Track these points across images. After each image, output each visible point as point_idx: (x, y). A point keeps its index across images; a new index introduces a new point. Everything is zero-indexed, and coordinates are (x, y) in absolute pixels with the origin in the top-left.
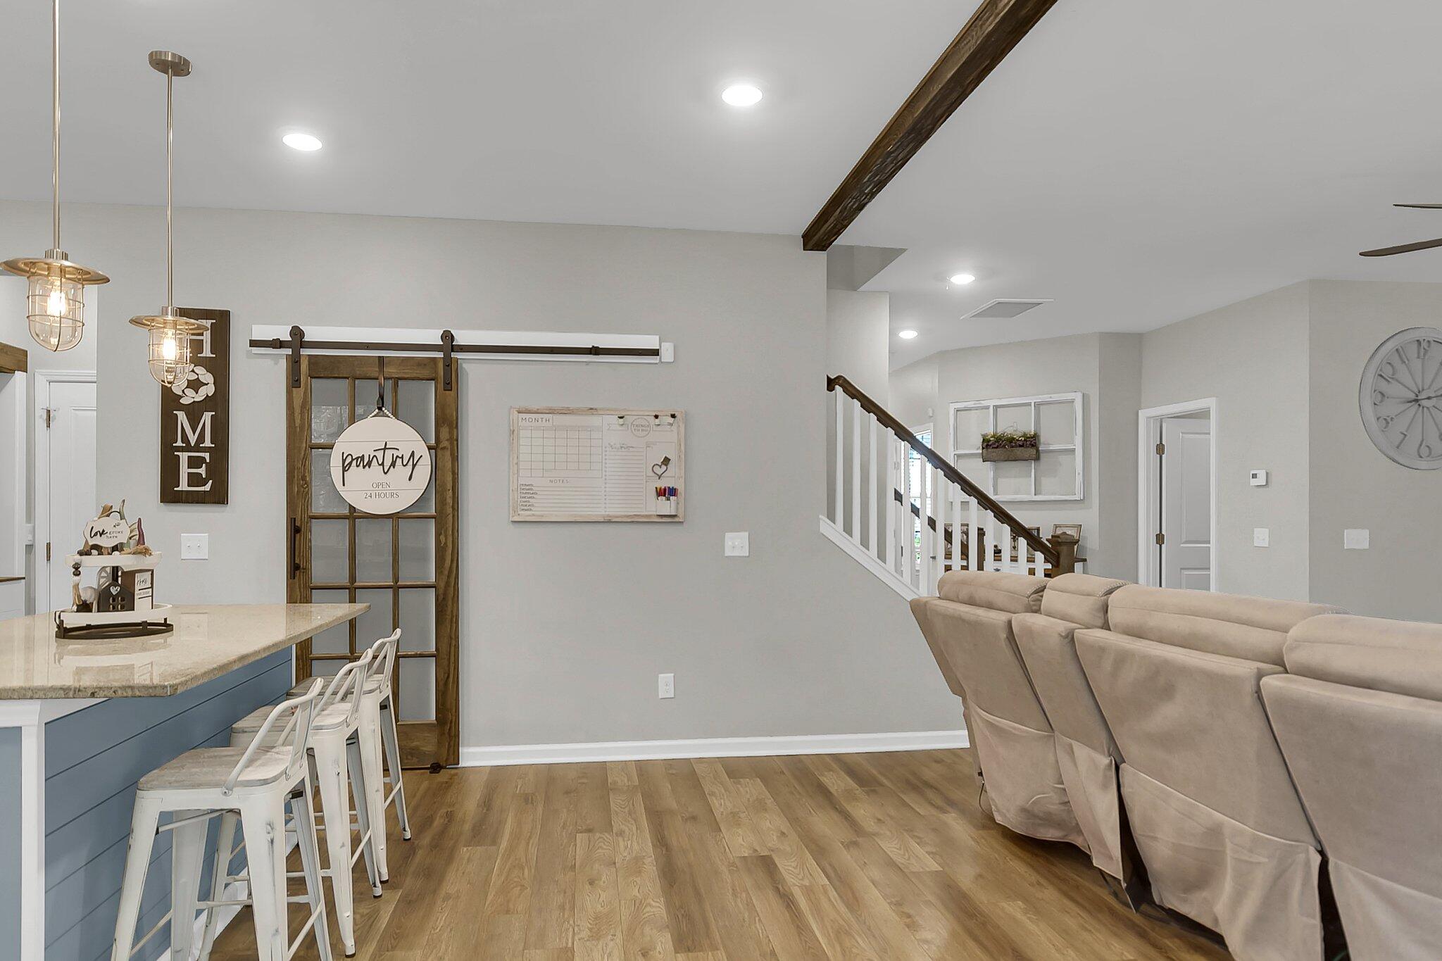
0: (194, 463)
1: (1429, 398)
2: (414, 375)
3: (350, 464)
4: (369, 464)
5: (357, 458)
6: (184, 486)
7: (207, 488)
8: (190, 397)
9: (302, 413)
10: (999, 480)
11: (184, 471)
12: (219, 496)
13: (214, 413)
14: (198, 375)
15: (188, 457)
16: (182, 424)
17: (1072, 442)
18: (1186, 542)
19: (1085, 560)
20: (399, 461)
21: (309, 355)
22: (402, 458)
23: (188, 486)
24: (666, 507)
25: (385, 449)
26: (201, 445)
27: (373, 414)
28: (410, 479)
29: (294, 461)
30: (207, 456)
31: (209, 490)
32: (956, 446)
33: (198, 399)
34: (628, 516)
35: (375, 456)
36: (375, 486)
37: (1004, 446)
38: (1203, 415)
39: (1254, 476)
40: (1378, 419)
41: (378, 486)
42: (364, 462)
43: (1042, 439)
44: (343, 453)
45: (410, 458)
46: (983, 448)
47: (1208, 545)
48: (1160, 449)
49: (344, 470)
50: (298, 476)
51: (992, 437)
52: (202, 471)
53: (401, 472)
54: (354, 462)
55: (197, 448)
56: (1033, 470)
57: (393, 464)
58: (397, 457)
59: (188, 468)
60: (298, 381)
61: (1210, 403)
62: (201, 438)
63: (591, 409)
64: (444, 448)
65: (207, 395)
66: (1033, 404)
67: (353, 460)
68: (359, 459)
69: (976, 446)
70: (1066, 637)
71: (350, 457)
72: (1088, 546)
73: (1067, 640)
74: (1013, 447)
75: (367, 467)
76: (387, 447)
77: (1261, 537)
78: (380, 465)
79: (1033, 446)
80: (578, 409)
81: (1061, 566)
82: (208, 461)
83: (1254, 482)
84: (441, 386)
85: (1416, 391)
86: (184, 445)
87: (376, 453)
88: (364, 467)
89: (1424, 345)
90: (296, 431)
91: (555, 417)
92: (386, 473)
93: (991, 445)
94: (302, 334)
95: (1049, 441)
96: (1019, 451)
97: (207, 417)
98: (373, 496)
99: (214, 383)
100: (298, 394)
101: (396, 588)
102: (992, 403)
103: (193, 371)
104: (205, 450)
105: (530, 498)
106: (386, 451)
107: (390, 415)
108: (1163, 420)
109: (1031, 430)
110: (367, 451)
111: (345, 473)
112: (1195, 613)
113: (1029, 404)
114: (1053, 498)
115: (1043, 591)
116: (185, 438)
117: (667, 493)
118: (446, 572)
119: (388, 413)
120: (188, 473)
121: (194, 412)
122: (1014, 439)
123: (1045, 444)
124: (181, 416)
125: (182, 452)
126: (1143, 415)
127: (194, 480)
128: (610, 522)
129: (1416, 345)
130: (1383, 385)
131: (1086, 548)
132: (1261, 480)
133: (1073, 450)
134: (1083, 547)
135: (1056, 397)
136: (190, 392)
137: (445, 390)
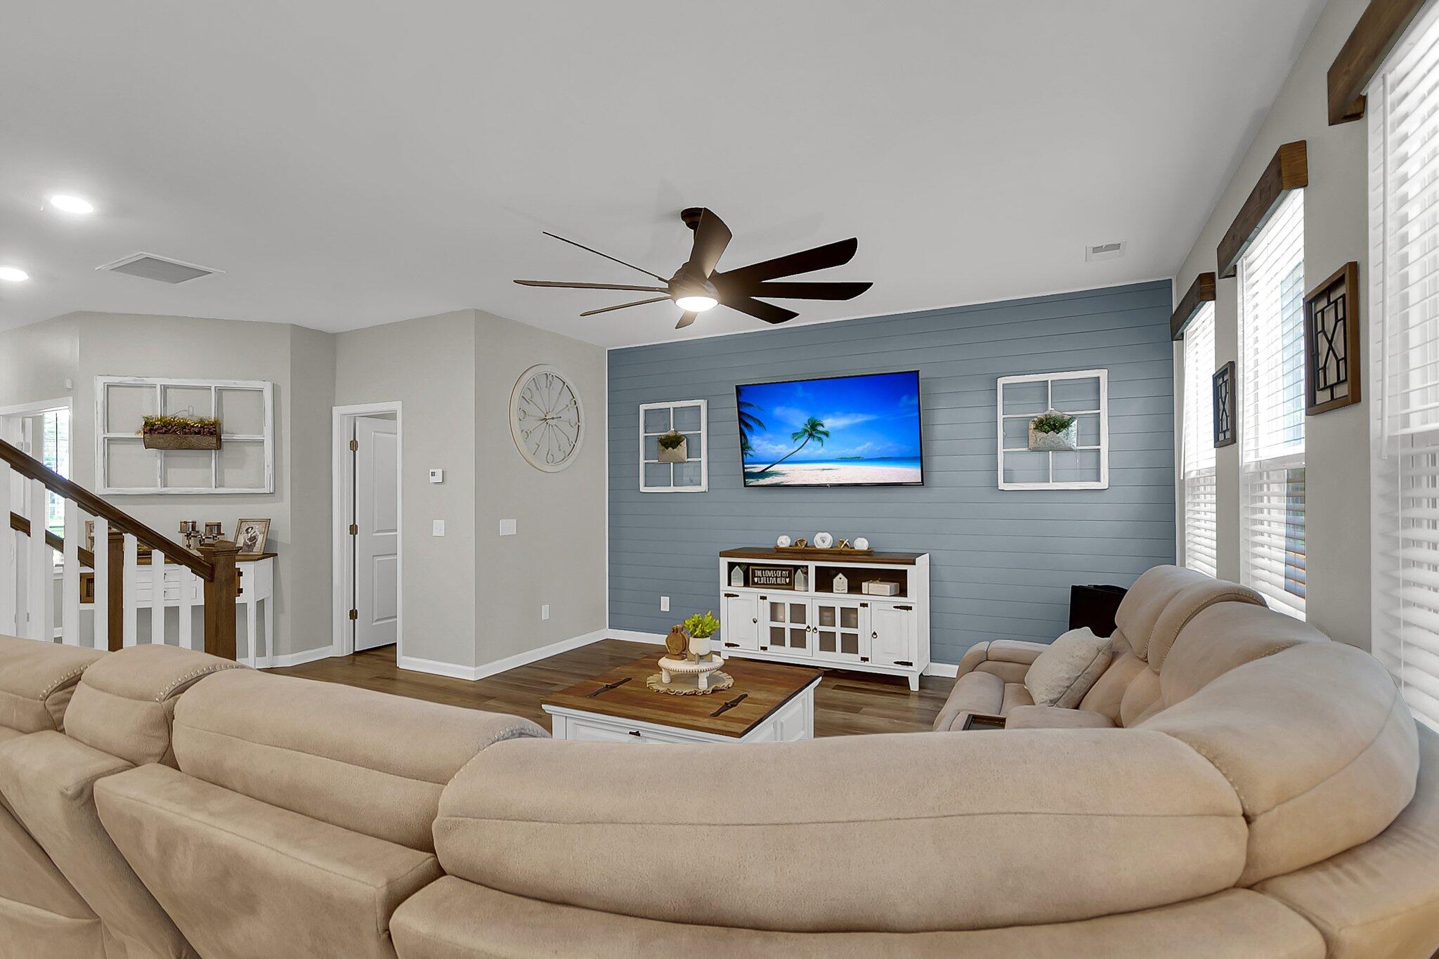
1: (553, 418)
10: (169, 470)
17: (261, 433)
18: (377, 532)
19: (276, 555)
32: (108, 426)
37: (175, 432)
38: (390, 416)
39: (433, 474)
40: (522, 431)
43: (225, 427)
46: (145, 433)
47: (395, 533)
48: (354, 445)
51: (158, 420)
56: (213, 461)
61: (396, 406)
66: (213, 389)
69: (134, 429)
70: (80, 793)
72: (278, 540)
73: (78, 803)
74: (186, 433)
77: (439, 528)
79: (212, 434)
81: (215, 580)
83: (433, 479)
85: (545, 412)
89: (550, 377)
93: (156, 430)
95: (233, 430)
96: (194, 439)
102: (159, 382)
108: (357, 418)
109: (211, 416)
112: (300, 745)
113: (210, 389)
114: (237, 490)
115: (75, 683)
122: (187, 425)
123: (228, 433)
126: (337, 411)
129: (545, 376)
130: (526, 407)
131: (277, 542)
132: (439, 478)
133: (262, 442)
134: (274, 541)
135: (240, 384)
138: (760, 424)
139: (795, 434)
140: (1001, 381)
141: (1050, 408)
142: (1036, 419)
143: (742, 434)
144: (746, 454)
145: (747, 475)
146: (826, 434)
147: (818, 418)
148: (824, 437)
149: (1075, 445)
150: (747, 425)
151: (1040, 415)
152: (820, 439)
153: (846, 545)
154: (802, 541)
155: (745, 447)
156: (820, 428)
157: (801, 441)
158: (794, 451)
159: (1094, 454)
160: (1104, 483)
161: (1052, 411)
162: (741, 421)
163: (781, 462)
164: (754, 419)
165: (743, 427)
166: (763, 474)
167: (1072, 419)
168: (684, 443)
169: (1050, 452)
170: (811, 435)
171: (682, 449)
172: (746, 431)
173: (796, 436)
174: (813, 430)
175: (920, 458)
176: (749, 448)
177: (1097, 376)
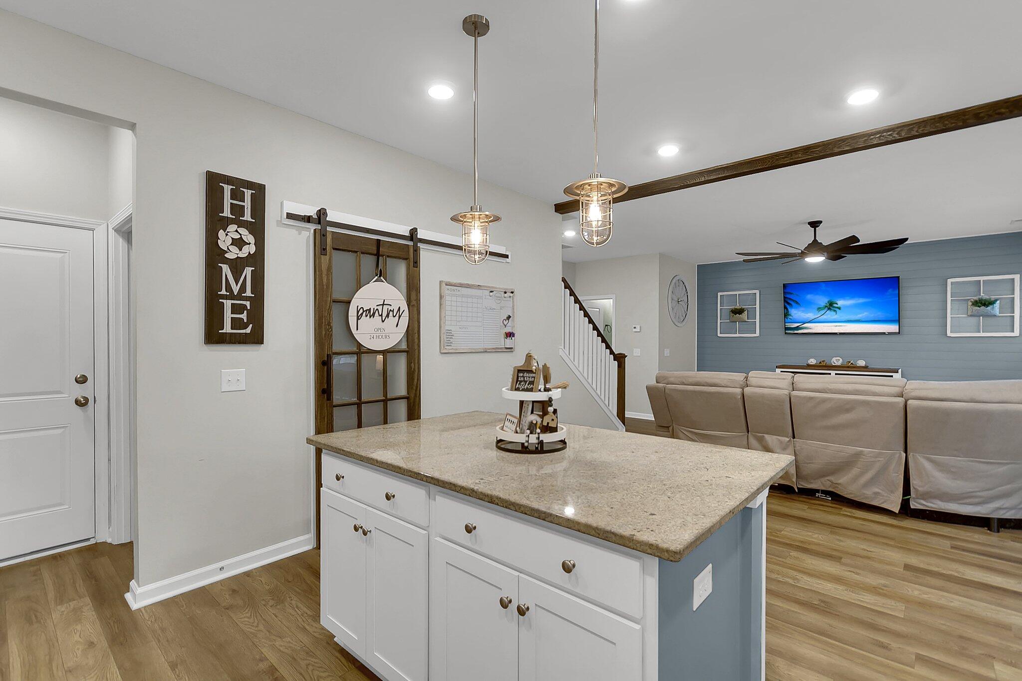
0: (236, 309)
1: (681, 301)
2: (397, 255)
3: (362, 314)
4: (374, 314)
5: (366, 310)
6: (227, 329)
7: (248, 330)
8: (233, 253)
9: (327, 275)
11: (228, 316)
12: (257, 338)
13: (254, 269)
14: (241, 235)
15: (232, 304)
16: (226, 276)
20: (391, 313)
21: (332, 231)
22: (393, 311)
23: (232, 329)
24: (509, 342)
25: (383, 305)
26: (243, 295)
27: (374, 280)
28: (397, 326)
29: (322, 311)
30: (248, 304)
31: (249, 332)
33: (241, 255)
34: (493, 349)
35: (377, 309)
36: (376, 330)
39: (635, 328)
40: (672, 308)
41: (378, 330)
42: (370, 313)
44: (358, 306)
45: (397, 312)
49: (358, 319)
50: (325, 322)
52: (244, 316)
53: (392, 321)
54: (365, 313)
55: (239, 297)
57: (388, 316)
58: (390, 310)
59: (232, 314)
60: (325, 249)
61: (612, 297)
62: (243, 289)
63: (479, 285)
64: (414, 305)
65: (249, 253)
67: (364, 311)
68: (368, 311)
71: (361, 310)
75: (372, 317)
76: (385, 303)
77: (638, 352)
78: (380, 316)
80: (473, 285)
82: (249, 308)
83: (635, 330)
84: (412, 264)
85: (678, 298)
86: (228, 294)
87: (378, 307)
88: (370, 317)
89: (680, 281)
90: (323, 288)
91: (463, 289)
92: (383, 321)
94: (325, 214)
97: (248, 271)
98: (375, 337)
99: (254, 244)
100: (325, 260)
101: (385, 401)
103: (237, 231)
104: (247, 299)
105: (450, 338)
106: (384, 306)
107: (384, 281)
110: (372, 305)
111: (359, 321)
115: (747, 378)
116: (229, 288)
117: (510, 335)
118: (415, 388)
119: (383, 279)
120: (231, 318)
121: (237, 266)
124: (226, 269)
125: (226, 299)
127: (236, 323)
128: (486, 352)
129: (678, 281)
130: (673, 296)
132: (638, 329)
136: (234, 249)
137: (414, 267)
138: (797, 303)
139: (819, 308)
140: (949, 281)
141: (982, 294)
142: (972, 300)
143: (785, 308)
144: (787, 318)
145: (786, 329)
146: (839, 308)
147: (834, 300)
148: (837, 310)
149: (998, 313)
150: (789, 304)
151: (976, 298)
152: (835, 311)
153: (852, 363)
154: (823, 361)
155: (786, 315)
156: (835, 305)
157: (823, 312)
158: (817, 316)
159: (1009, 319)
160: (1016, 333)
161: (983, 296)
162: (785, 301)
163: (809, 322)
164: (793, 301)
165: (786, 304)
166: (797, 328)
167: (996, 300)
168: (746, 312)
169: (981, 317)
170: (829, 309)
171: (744, 316)
172: (788, 307)
173: (819, 309)
174: (831, 306)
175: (898, 321)
176: (789, 315)
177: (1012, 278)
